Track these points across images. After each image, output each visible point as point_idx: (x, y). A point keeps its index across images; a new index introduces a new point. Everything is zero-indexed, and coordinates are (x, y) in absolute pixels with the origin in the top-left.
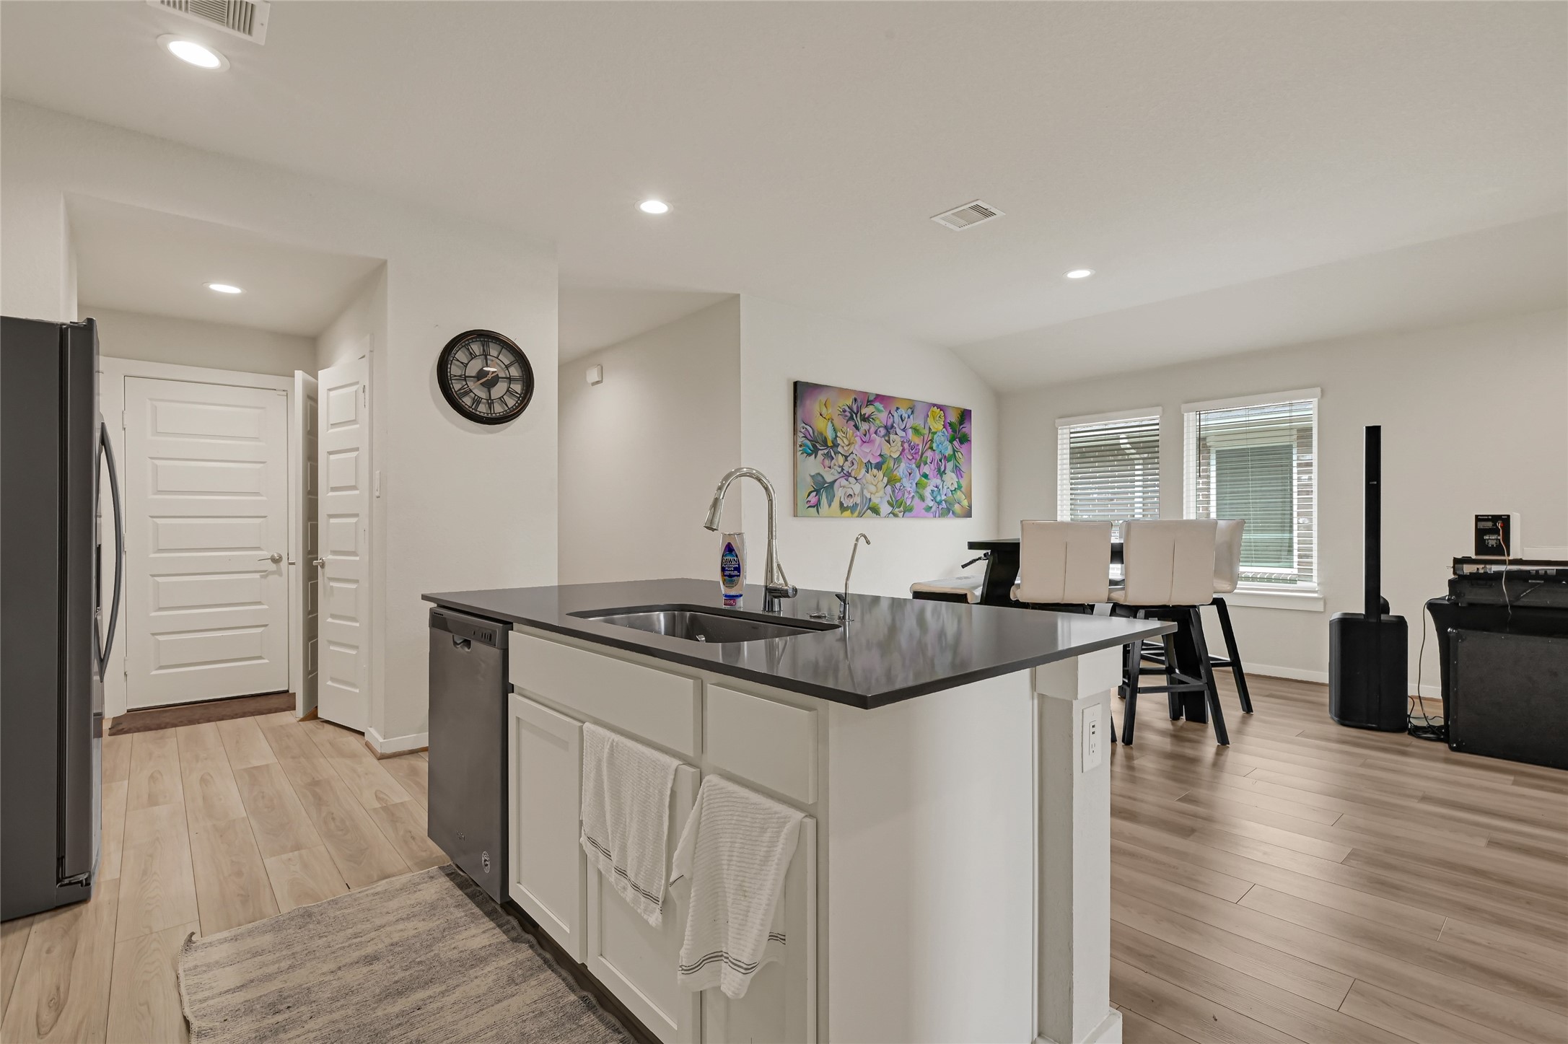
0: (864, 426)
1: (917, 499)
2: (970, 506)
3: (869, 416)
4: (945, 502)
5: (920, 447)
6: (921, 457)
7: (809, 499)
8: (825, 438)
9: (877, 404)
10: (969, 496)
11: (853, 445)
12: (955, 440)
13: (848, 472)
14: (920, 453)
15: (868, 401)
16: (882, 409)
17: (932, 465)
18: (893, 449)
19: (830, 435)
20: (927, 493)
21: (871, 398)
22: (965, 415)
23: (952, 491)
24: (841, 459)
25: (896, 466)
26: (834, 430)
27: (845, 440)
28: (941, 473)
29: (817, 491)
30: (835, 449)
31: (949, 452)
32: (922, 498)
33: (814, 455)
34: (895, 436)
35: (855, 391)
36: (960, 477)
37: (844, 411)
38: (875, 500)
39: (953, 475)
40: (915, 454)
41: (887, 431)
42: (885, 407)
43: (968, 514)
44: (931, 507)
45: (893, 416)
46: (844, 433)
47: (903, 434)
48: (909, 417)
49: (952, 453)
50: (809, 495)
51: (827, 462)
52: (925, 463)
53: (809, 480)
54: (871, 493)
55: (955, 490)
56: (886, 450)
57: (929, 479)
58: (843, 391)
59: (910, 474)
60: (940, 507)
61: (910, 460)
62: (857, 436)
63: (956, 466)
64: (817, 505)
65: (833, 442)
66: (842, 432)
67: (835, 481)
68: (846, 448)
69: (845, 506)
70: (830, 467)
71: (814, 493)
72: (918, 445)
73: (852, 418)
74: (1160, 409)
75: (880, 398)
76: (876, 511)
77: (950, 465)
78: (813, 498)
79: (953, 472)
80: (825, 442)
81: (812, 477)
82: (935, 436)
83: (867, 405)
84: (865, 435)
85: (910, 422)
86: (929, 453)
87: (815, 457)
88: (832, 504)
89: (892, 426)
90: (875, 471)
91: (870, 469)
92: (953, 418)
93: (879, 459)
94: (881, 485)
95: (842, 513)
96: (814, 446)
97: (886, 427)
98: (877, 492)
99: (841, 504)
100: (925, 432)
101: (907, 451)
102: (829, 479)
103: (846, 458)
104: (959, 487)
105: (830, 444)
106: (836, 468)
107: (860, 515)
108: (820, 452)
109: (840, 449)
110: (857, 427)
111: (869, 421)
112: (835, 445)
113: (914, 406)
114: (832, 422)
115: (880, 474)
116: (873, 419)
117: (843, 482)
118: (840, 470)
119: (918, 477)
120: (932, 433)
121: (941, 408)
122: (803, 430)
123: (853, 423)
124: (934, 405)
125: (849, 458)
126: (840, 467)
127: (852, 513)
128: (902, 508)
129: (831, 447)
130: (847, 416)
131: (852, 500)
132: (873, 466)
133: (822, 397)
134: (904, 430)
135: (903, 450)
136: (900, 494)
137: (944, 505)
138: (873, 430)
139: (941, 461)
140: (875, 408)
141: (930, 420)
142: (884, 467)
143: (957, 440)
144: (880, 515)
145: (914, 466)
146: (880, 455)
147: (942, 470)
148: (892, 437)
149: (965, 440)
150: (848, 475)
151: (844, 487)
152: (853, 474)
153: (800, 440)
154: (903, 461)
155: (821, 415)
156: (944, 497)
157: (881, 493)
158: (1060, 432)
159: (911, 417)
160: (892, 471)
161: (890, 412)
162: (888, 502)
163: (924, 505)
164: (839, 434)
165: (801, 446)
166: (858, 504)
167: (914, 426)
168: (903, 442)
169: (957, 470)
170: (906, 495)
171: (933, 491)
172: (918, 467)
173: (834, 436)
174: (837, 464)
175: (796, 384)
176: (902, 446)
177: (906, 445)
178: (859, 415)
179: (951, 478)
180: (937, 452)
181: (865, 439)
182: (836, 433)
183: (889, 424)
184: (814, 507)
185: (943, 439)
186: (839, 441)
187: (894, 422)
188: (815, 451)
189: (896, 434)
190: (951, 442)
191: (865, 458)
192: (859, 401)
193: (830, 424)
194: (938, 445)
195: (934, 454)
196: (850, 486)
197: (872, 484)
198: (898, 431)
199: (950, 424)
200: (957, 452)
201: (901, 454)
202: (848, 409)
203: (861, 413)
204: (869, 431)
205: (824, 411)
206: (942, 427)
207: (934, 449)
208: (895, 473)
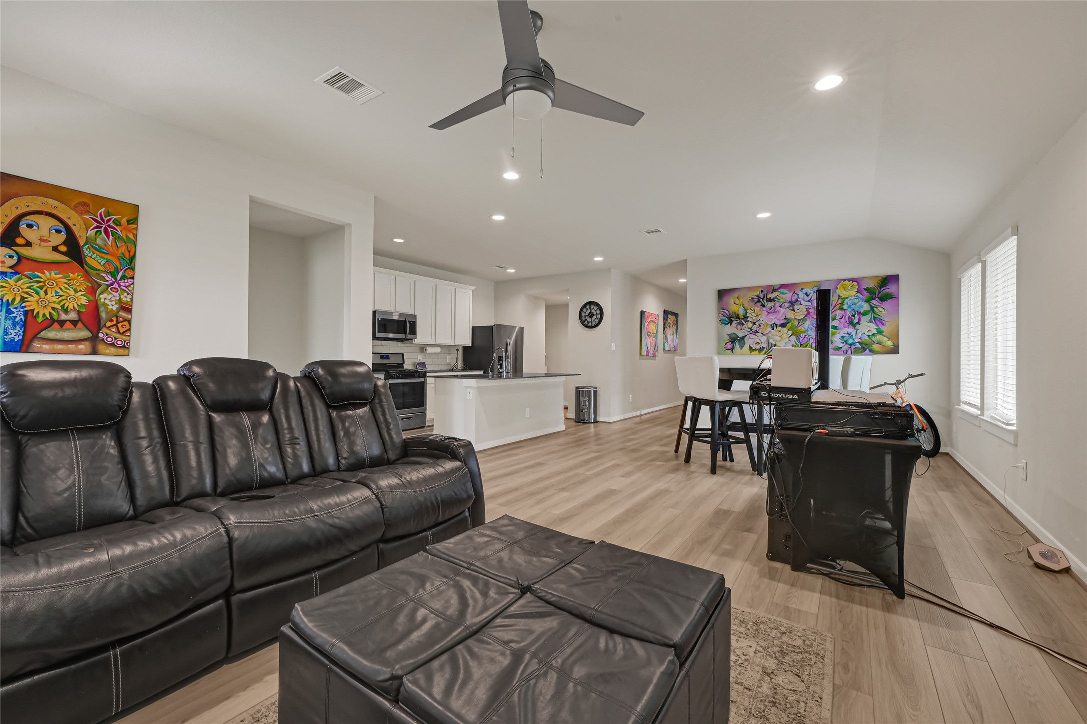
0: (771, 304)
2: (897, 346)
3: (774, 298)
4: (860, 343)
7: (726, 346)
8: (738, 315)
9: (782, 290)
10: (894, 339)
11: (760, 316)
12: (873, 299)
13: (756, 331)
15: (773, 290)
16: (787, 292)
17: (843, 320)
18: (796, 314)
19: (741, 312)
20: (836, 338)
21: (776, 288)
22: (889, 279)
23: (868, 336)
24: (750, 325)
25: (800, 324)
26: (745, 309)
27: (753, 314)
28: (854, 324)
29: (733, 342)
30: (745, 319)
31: (865, 308)
33: (729, 324)
34: (800, 306)
35: (761, 287)
36: (881, 325)
37: (753, 299)
38: (780, 345)
39: (872, 324)
41: (792, 304)
42: (790, 291)
43: (895, 350)
44: (841, 347)
45: (798, 294)
47: (809, 304)
48: (815, 292)
49: (869, 309)
50: (726, 344)
51: (739, 327)
52: (834, 319)
53: (727, 337)
54: (776, 341)
55: (873, 335)
56: (790, 315)
57: (838, 329)
58: (752, 288)
59: (816, 328)
60: (853, 347)
61: (816, 319)
62: (763, 310)
63: (875, 318)
64: (732, 349)
66: (752, 310)
67: (746, 336)
68: (754, 318)
69: (754, 348)
70: (742, 329)
71: (731, 343)
73: (759, 301)
75: (783, 286)
77: (866, 318)
78: (729, 345)
79: (871, 322)
80: (738, 317)
81: (728, 335)
82: (847, 300)
83: (772, 292)
84: (771, 309)
85: (817, 295)
86: (839, 312)
87: (731, 325)
88: (744, 348)
89: (797, 301)
90: (780, 328)
91: (775, 328)
92: (871, 284)
93: (784, 321)
94: (785, 336)
95: (751, 352)
96: (730, 320)
97: (790, 302)
98: (781, 340)
99: (751, 348)
100: (833, 299)
101: (812, 314)
102: (740, 334)
104: (880, 332)
105: (741, 317)
106: (747, 329)
107: (766, 353)
108: (734, 322)
109: (749, 319)
110: (763, 306)
111: (774, 301)
112: (745, 317)
113: (821, 284)
114: (743, 306)
115: (785, 330)
116: (778, 299)
117: (752, 336)
118: (749, 330)
120: (842, 299)
121: (853, 280)
122: (722, 313)
123: (760, 304)
124: (845, 280)
125: (756, 323)
126: (749, 328)
127: (759, 352)
129: (743, 319)
130: (755, 301)
131: (759, 345)
132: (778, 326)
133: (736, 295)
134: (809, 301)
135: (809, 313)
136: (805, 340)
137: (857, 345)
139: (853, 316)
140: (780, 292)
141: (840, 291)
142: (789, 326)
143: (877, 299)
146: (785, 319)
147: (856, 321)
148: (796, 307)
149: (888, 297)
151: (752, 339)
152: (760, 331)
153: (720, 317)
154: (808, 320)
155: (735, 303)
156: (857, 340)
157: (786, 340)
160: (797, 327)
161: (795, 292)
162: (793, 345)
164: (748, 311)
165: (720, 321)
166: (765, 348)
168: (808, 310)
169: (877, 320)
170: (812, 340)
171: (842, 337)
173: (745, 313)
174: (747, 327)
175: (719, 290)
177: (812, 310)
178: (765, 299)
179: (867, 327)
180: (849, 310)
181: (770, 311)
182: (746, 311)
183: (794, 299)
184: (730, 350)
185: (856, 301)
186: (748, 315)
187: (798, 298)
188: (731, 322)
189: (801, 304)
190: (867, 301)
191: (770, 322)
192: (765, 291)
193: (741, 308)
194: (850, 306)
195: (845, 313)
196: (758, 338)
197: (777, 335)
198: (802, 302)
199: (866, 290)
200: (876, 307)
201: (806, 316)
202: (755, 297)
203: (767, 298)
204: (774, 306)
205: (737, 301)
206: (855, 293)
207: (844, 309)
208: (799, 328)
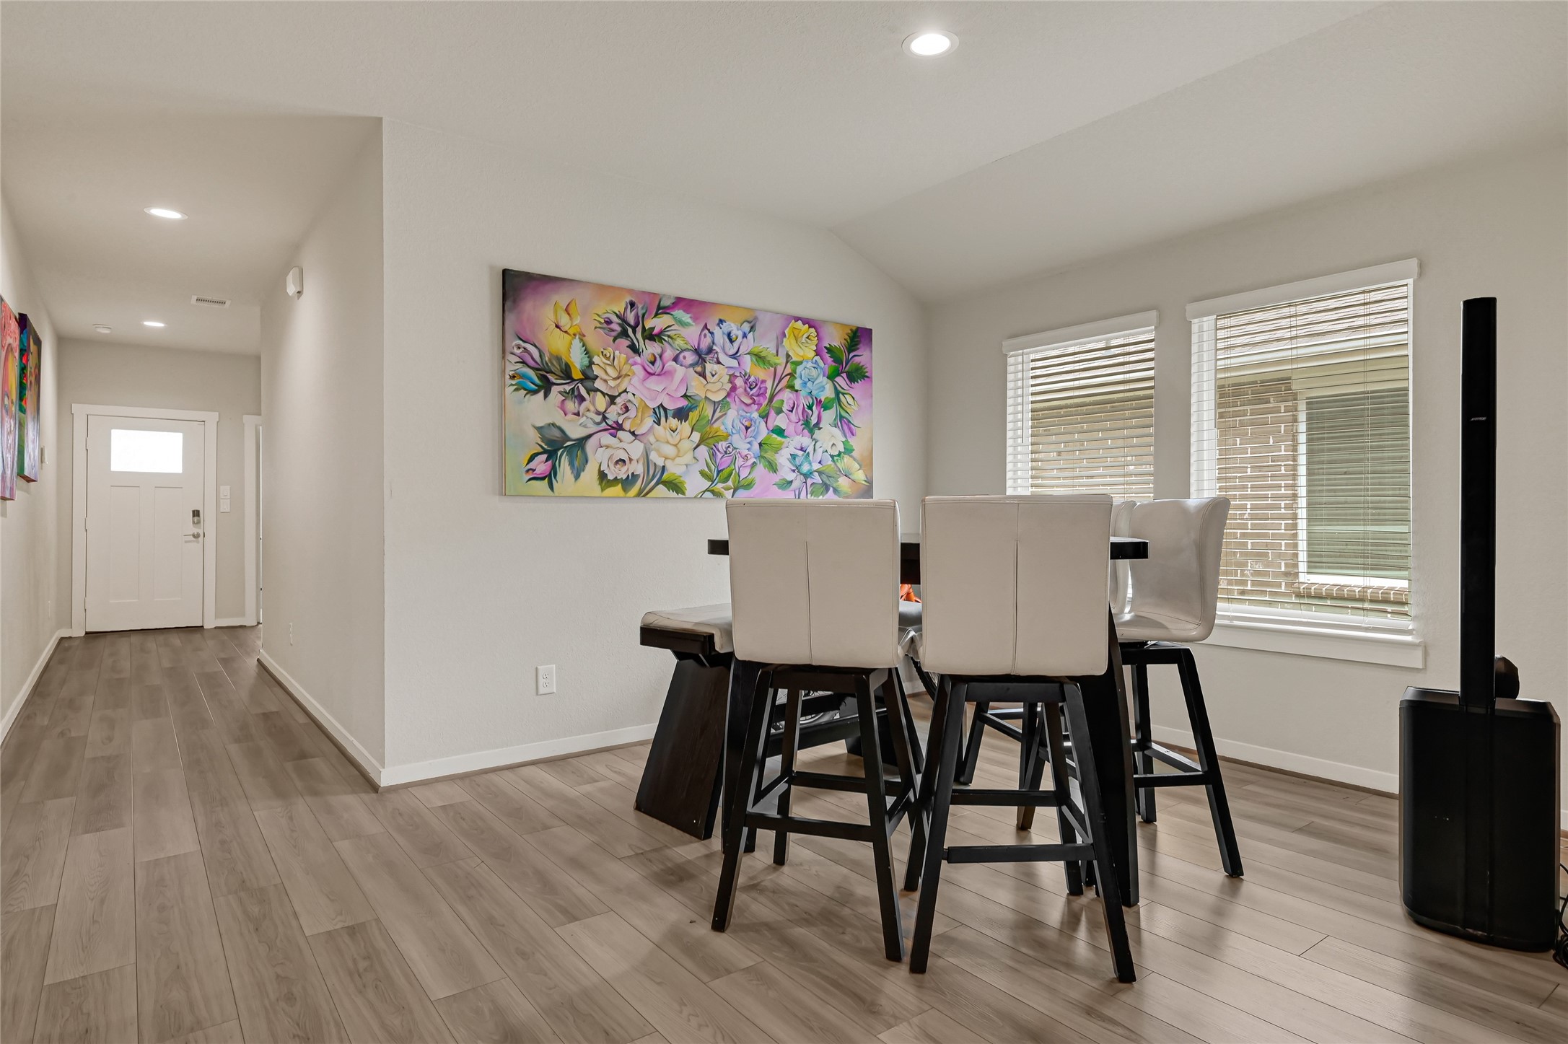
0: (651, 349)
1: (761, 468)
2: (870, 482)
3: (661, 332)
4: (820, 473)
5: (769, 385)
6: (771, 400)
7: (531, 465)
8: (567, 366)
9: (679, 313)
10: (867, 464)
11: (627, 380)
12: (839, 375)
13: (617, 423)
14: (768, 395)
15: (659, 308)
16: (690, 321)
17: (793, 416)
18: (709, 386)
19: (577, 360)
20: (783, 459)
21: (666, 303)
22: (859, 337)
23: (832, 456)
24: (601, 402)
25: (718, 414)
26: (587, 352)
27: (609, 370)
28: (811, 428)
29: (551, 454)
30: (588, 384)
31: (827, 393)
32: (773, 467)
33: (542, 394)
34: (716, 367)
35: (630, 291)
36: (848, 434)
37: (609, 322)
38: (674, 470)
39: (837, 432)
40: (758, 395)
41: (700, 356)
42: (695, 319)
43: (868, 493)
44: (791, 482)
45: (712, 333)
46: (608, 359)
47: (734, 363)
48: (745, 336)
49: (833, 396)
50: (531, 459)
51: (571, 405)
52: (779, 411)
53: (534, 437)
54: (666, 458)
55: (839, 455)
56: (697, 387)
57: (786, 437)
58: (604, 290)
59: (747, 428)
60: (809, 481)
61: (747, 405)
62: (635, 363)
63: (842, 417)
64: (550, 477)
65: (583, 373)
66: (605, 356)
67: (590, 436)
68: (612, 383)
69: (610, 477)
70: (578, 414)
71: (545, 456)
72: (763, 382)
73: (624, 334)
74: (1154, 314)
75: (680, 302)
76: (675, 486)
77: (829, 416)
78: (541, 465)
79: (836, 426)
80: (566, 373)
81: (539, 429)
82: (799, 369)
83: (656, 315)
84: (653, 363)
85: (749, 344)
86: (787, 396)
87: (546, 396)
88: (582, 474)
89: (710, 350)
90: (674, 422)
91: (663, 419)
92: (836, 339)
93: (683, 403)
94: (687, 445)
95: (602, 490)
96: (544, 379)
97: (697, 351)
98: (678, 456)
99: (602, 476)
100: (777, 361)
101: (740, 391)
102: (575, 432)
103: (612, 399)
104: (848, 450)
105: (577, 375)
106: (592, 415)
107: (642, 494)
108: (555, 389)
109: (598, 384)
110: (635, 349)
111: (661, 340)
112: (588, 377)
113: (756, 318)
114: (581, 340)
115: (685, 427)
116: (669, 336)
117: (606, 438)
118: (598, 419)
119: (763, 433)
120: (793, 363)
121: (810, 323)
122: (518, 352)
123: (628, 343)
124: (797, 319)
125: (618, 400)
126: (598, 413)
127: (625, 489)
128: (730, 483)
129: (581, 381)
130: (613, 330)
131: (624, 469)
132: (670, 413)
133: (562, 298)
134: (734, 356)
135: (734, 388)
136: (727, 459)
137: (817, 478)
138: (669, 353)
139: (810, 407)
140: (675, 319)
141: (789, 344)
142: (693, 416)
143: (844, 375)
144: (683, 493)
145: (755, 415)
146: (685, 396)
147: (814, 420)
148: (710, 367)
149: (857, 375)
150: (619, 427)
151: (607, 447)
152: (627, 426)
153: (513, 366)
154: (732, 405)
155: (557, 326)
156: (816, 466)
157: (688, 458)
158: (1011, 360)
159: (750, 336)
160: (711, 422)
161: (706, 327)
162: (702, 473)
163: (776, 478)
164: (596, 359)
165: (513, 377)
166: (638, 476)
167: (756, 351)
168: (732, 378)
169: (844, 422)
170: (740, 462)
171: (794, 456)
172: (765, 417)
173: (586, 362)
174: (592, 408)
175: (505, 272)
176: (730, 381)
177: (739, 382)
178: (639, 329)
179: (830, 436)
180: (803, 393)
181: (651, 369)
182: (590, 358)
183: (704, 346)
184: (543, 479)
185: (814, 373)
186: (596, 371)
187: (713, 343)
188: (546, 386)
189: (719, 362)
190: (831, 378)
191: (653, 399)
192: (640, 306)
193: (577, 343)
194: (806, 383)
195: (797, 397)
196: (621, 445)
197: (668, 442)
198: (722, 358)
199: (830, 350)
200: (843, 394)
201: (728, 395)
202: (615, 319)
203: (644, 327)
204: (661, 356)
205: (564, 320)
206: (814, 353)
207: (796, 388)
208: (715, 426)
